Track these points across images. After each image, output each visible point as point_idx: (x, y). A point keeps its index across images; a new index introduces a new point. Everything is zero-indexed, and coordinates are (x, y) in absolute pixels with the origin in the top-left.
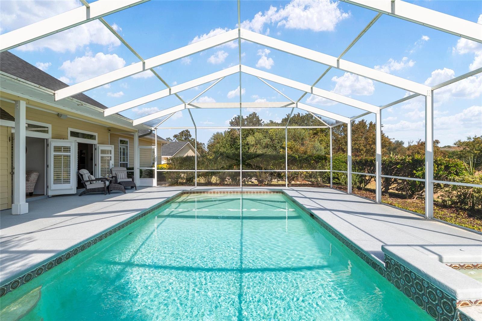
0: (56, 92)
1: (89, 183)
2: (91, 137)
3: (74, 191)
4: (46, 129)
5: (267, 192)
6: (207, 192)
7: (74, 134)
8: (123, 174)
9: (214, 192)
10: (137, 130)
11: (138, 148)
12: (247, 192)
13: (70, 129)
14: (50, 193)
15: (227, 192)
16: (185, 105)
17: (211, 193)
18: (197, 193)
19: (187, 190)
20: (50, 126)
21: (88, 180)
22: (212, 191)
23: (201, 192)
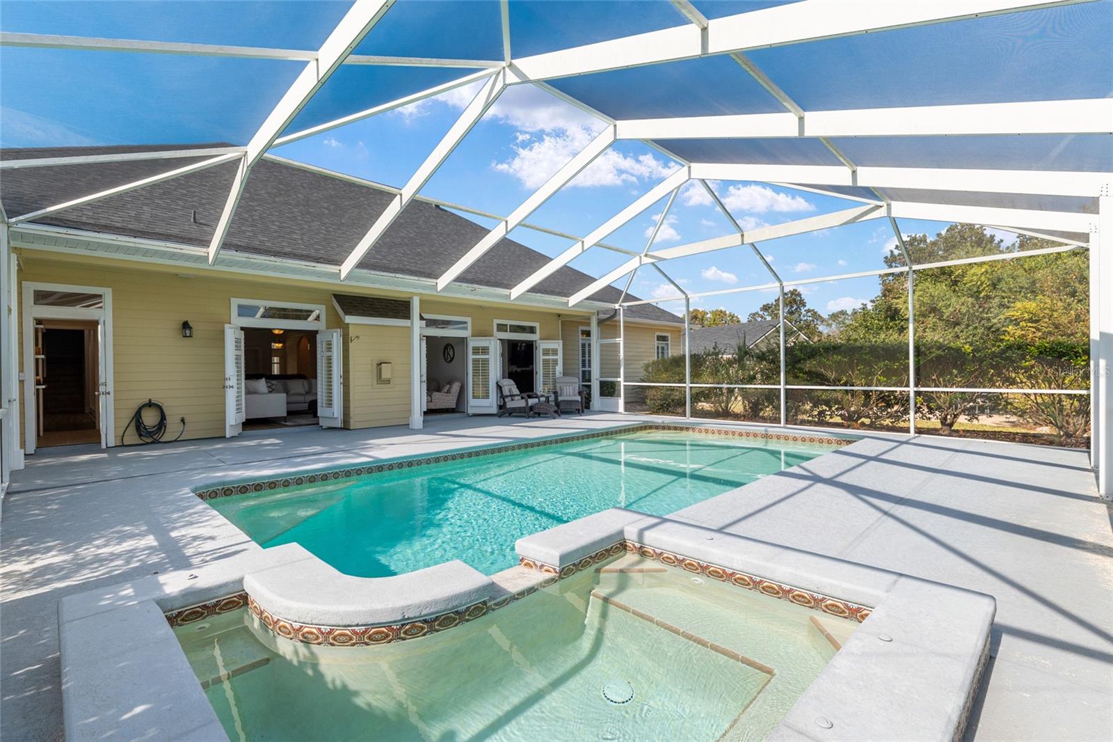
0: (438, 281)
1: (510, 398)
2: (532, 330)
3: (494, 410)
4: (465, 325)
5: (829, 442)
6: (693, 429)
7: (501, 328)
8: (571, 387)
9: (707, 431)
10: (595, 311)
11: (597, 342)
12: (778, 437)
13: (496, 321)
14: (471, 411)
15: (734, 433)
16: (641, 257)
17: (700, 431)
18: (675, 428)
19: (656, 423)
20: (469, 320)
21: (509, 394)
22: (703, 427)
23: (681, 429)
